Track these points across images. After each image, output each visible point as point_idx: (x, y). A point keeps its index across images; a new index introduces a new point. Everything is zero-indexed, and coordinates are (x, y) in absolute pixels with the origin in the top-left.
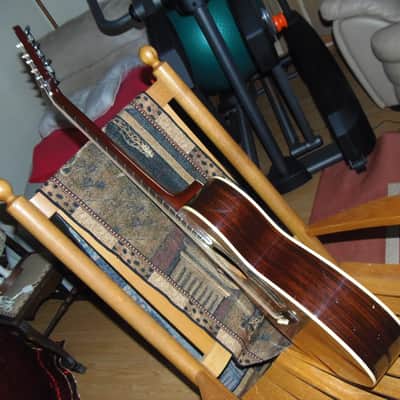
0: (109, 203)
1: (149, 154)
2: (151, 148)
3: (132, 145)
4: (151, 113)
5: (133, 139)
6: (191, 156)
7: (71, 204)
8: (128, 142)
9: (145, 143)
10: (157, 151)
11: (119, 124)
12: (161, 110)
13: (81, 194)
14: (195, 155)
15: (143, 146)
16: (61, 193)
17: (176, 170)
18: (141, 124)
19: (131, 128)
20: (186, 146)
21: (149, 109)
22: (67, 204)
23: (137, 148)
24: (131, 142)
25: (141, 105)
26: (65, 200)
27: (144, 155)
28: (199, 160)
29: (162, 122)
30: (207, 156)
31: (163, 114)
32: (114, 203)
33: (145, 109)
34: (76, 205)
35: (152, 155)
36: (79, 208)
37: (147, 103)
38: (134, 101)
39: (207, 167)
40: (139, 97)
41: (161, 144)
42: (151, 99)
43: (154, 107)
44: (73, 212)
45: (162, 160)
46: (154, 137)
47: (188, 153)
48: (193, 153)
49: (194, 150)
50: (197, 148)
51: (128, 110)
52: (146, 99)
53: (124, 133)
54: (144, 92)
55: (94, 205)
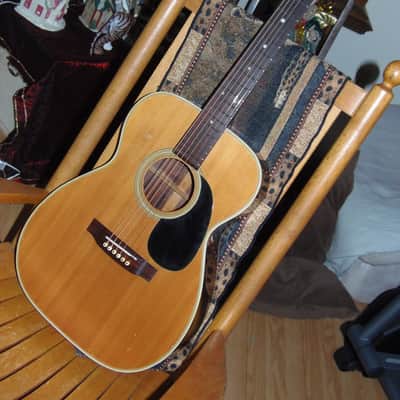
0: (214, 67)
1: (278, 102)
2: (285, 102)
3: (283, 79)
4: (325, 92)
5: (289, 79)
6: (288, 155)
7: (204, 26)
8: (285, 73)
9: (288, 93)
10: (283, 111)
11: (302, 58)
12: (331, 103)
13: (216, 34)
14: (291, 161)
15: (284, 92)
16: (213, 12)
17: (268, 140)
18: (308, 84)
19: (301, 73)
20: (298, 146)
21: (329, 89)
22: (202, 22)
23: (281, 85)
24: (287, 77)
25: (331, 78)
26: (206, 19)
27: (274, 96)
28: (285, 166)
29: (318, 108)
30: (290, 176)
31: (327, 107)
32: (215, 73)
33: (328, 84)
34: (203, 32)
35: (277, 106)
36: (202, 36)
37: (335, 84)
38: (334, 69)
39: (278, 180)
40: (340, 74)
41: (292, 114)
42: (341, 88)
43: (332, 94)
44: (196, 30)
45: (275, 120)
46: (298, 103)
47: (291, 151)
48: (291, 158)
49: (295, 158)
50: (297, 161)
51: (321, 64)
52: (339, 82)
53: (293, 66)
54: (348, 79)
55: (208, 52)
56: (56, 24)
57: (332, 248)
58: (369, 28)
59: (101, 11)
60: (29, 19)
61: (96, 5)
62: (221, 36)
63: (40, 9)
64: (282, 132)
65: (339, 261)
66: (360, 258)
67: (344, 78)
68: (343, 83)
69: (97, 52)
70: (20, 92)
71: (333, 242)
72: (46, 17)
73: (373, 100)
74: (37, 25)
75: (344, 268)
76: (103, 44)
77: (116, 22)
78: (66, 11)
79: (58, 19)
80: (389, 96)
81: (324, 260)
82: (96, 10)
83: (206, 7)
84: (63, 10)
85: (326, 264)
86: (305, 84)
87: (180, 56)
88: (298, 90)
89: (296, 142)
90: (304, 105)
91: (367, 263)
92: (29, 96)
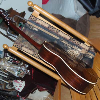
1: (37, 30)
2: (37, 28)
3: (32, 29)
4: (35, 20)
5: (32, 27)
6: (48, 28)
8: (31, 28)
9: (35, 28)
10: (39, 29)
11: (27, 25)
12: (37, 18)
13: (22, 44)
14: (50, 27)
15: (35, 29)
16: (18, 45)
18: (33, 23)
19: (31, 25)
22: (20, 47)
23: (33, 29)
24: (32, 28)
25: (31, 19)
28: (51, 28)
29: (38, 21)
30: (53, 27)
33: (33, 19)
34: (22, 47)
35: (38, 30)
36: (23, 47)
37: (33, 18)
38: (29, 18)
39: (54, 29)
40: (30, 16)
41: (39, 27)
42: (34, 16)
43: (35, 18)
44: (21, 48)
45: (41, 31)
46: (37, 26)
47: (47, 27)
48: (49, 27)
49: (49, 26)
50: (50, 25)
51: (28, 21)
52: (32, 17)
53: (29, 27)
54: (31, 15)
55: (26, 45)
56: (24, 83)
57: (74, 19)
58: (24, 12)
59: (21, 73)
60: (22, 89)
61: (19, 74)
62: (23, 43)
63: (20, 86)
64: (43, 29)
65: (77, 17)
66: (76, 13)
67: (31, 16)
68: (33, 16)
69: (30, 73)
70: (39, 90)
71: (72, 19)
72: (22, 85)
73: (36, 9)
74: (24, 87)
75: (78, 16)
76: (28, 72)
77: (23, 69)
78: (21, 81)
79: (22, 82)
80: (35, 5)
81: (77, 21)
82: (20, 74)
83: (16, 46)
84: (20, 81)
85: (78, 20)
86: (33, 24)
87: (27, 52)
88: (34, 26)
89: (46, 26)
90: (37, 24)
91: (77, 11)
92: (40, 88)
